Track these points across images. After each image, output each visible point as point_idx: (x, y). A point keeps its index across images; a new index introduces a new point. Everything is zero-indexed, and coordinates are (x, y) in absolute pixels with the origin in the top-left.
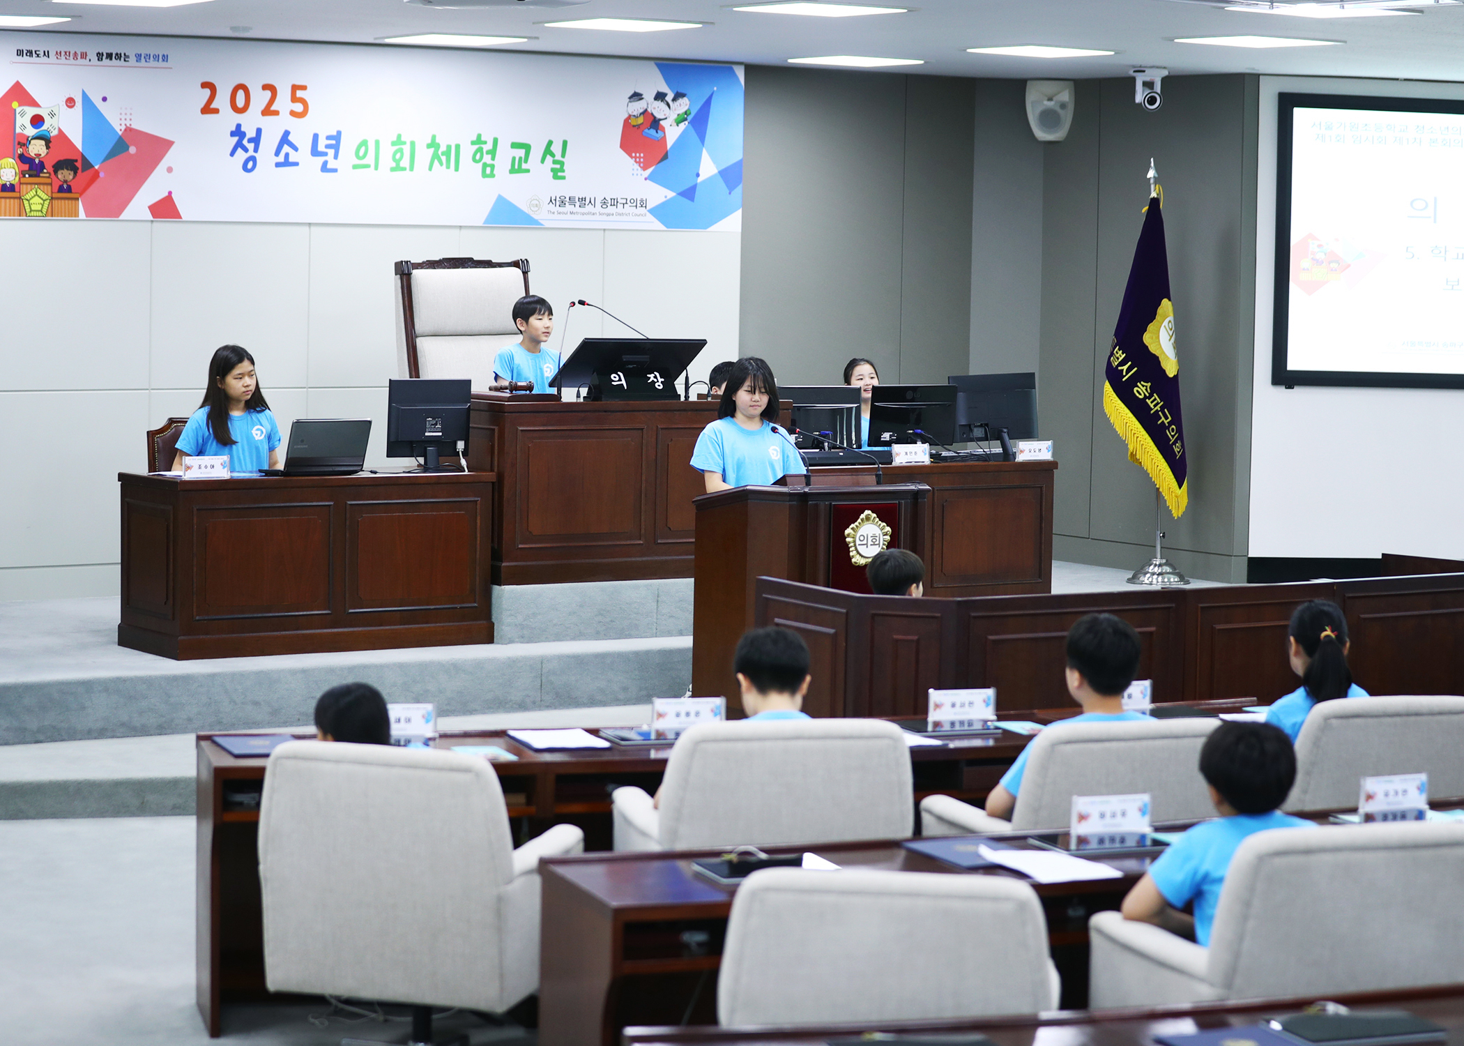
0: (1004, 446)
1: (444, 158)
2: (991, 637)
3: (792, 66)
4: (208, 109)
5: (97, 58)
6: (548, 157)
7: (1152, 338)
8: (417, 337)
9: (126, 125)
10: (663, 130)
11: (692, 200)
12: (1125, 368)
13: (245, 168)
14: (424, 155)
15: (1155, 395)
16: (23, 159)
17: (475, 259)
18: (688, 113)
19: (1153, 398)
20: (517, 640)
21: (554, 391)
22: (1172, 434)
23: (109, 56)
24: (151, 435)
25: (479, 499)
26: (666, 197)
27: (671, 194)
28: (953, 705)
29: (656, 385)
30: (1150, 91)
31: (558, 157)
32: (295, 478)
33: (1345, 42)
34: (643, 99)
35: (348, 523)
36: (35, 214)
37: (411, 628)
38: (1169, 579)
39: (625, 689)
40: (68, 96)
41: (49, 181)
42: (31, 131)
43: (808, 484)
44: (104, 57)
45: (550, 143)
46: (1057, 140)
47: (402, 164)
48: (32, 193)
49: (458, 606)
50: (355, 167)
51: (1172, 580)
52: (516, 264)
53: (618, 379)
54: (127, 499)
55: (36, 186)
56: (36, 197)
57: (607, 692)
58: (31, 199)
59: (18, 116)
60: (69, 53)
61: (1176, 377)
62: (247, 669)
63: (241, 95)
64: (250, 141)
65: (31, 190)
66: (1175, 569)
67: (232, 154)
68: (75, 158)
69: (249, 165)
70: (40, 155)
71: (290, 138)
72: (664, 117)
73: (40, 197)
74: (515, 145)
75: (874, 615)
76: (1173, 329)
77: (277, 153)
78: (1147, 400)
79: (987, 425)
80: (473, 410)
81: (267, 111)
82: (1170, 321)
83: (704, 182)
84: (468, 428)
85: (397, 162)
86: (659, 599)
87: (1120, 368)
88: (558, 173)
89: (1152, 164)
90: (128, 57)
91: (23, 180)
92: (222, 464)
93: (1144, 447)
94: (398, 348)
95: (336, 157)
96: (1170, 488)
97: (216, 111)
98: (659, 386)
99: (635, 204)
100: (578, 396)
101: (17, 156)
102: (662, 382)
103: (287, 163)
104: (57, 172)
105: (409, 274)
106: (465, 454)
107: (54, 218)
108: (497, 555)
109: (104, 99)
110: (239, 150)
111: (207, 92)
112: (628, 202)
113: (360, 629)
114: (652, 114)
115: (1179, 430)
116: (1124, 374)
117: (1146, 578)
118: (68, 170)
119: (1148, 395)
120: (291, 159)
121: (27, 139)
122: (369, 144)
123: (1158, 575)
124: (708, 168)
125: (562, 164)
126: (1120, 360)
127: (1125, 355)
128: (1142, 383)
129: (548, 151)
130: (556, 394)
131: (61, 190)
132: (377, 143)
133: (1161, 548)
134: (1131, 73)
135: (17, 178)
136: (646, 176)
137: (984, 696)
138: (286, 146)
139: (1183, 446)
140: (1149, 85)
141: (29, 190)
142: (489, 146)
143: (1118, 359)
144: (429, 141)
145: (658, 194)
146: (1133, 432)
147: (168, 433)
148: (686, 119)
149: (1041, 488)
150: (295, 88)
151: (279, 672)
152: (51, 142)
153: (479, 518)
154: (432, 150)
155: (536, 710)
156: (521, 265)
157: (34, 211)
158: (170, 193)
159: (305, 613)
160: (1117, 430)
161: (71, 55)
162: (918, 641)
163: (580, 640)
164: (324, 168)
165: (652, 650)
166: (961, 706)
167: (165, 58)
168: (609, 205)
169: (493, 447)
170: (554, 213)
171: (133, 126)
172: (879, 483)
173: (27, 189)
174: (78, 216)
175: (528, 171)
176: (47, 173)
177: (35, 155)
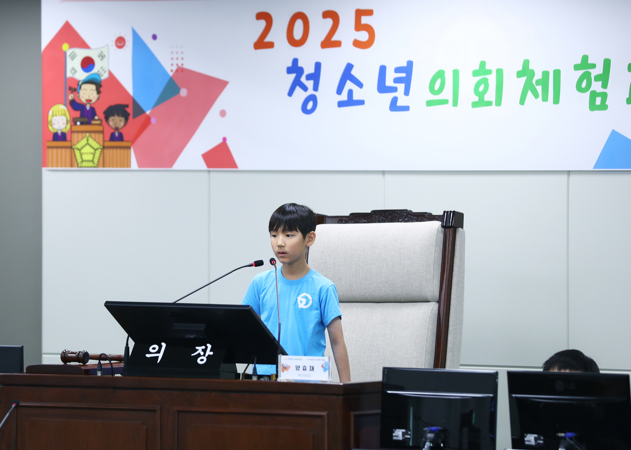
1: (539, 89)
4: (262, 43)
9: (177, 65)
13: (305, 110)
14: (514, 86)
16: (75, 105)
36: (87, 164)
40: (118, 35)
41: (100, 128)
42: (81, 75)
47: (487, 98)
48: (84, 142)
50: (430, 103)
55: (88, 134)
56: (88, 147)
58: (82, 148)
59: (68, 60)
63: (299, 24)
64: (309, 77)
65: (82, 139)
67: (290, 93)
68: (125, 102)
69: (309, 105)
70: (91, 101)
71: (354, 72)
73: (91, 146)
77: (339, 91)
81: (328, 42)
85: (481, 95)
91: (75, 128)
95: (407, 92)
97: (271, 45)
101: (68, 102)
103: (350, 102)
104: (108, 119)
107: (105, 169)
109: (154, 37)
110: (298, 89)
111: (262, 23)
118: (118, 115)
120: (355, 97)
121: (78, 84)
122: (445, 74)
131: (113, 138)
132: (456, 73)
135: (69, 126)
138: (349, 82)
141: (80, 138)
142: (598, 70)
144: (520, 68)
150: (360, 13)
152: (102, 86)
154: (524, 79)
157: (86, 161)
158: (225, 139)
164: (394, 106)
171: (187, 66)
173: (78, 138)
174: (130, 167)
176: (98, 120)
177: (87, 100)
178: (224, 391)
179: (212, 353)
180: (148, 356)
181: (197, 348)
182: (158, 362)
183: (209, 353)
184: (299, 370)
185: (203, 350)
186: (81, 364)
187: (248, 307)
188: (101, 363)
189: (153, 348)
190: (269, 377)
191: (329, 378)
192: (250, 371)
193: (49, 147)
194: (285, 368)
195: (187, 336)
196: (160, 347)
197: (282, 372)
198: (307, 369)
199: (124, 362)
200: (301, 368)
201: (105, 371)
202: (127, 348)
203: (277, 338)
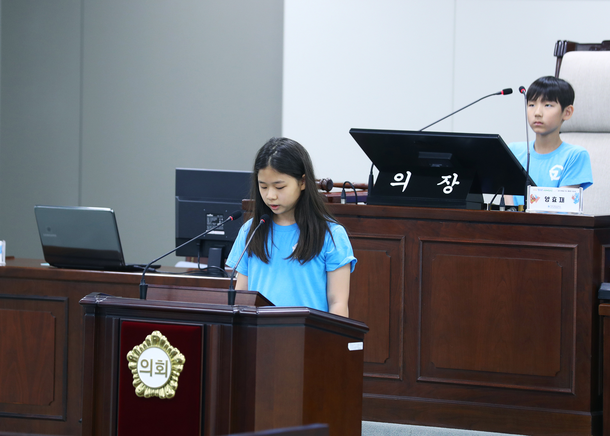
29: (446, 189)
53: (401, 180)
98: (449, 190)
102: (455, 186)
105: (561, 57)
178: (470, 222)
179: (458, 183)
180: (393, 184)
181: (443, 177)
182: (403, 191)
183: (455, 182)
184: (549, 201)
185: (449, 180)
186: (325, 191)
187: (497, 137)
188: (345, 191)
189: (398, 177)
190: (517, 208)
191: (580, 211)
192: (497, 201)
194: (534, 199)
195: (433, 165)
196: (405, 176)
197: (530, 203)
198: (556, 201)
199: (368, 191)
200: (551, 200)
201: (349, 199)
202: (371, 177)
203: (525, 168)
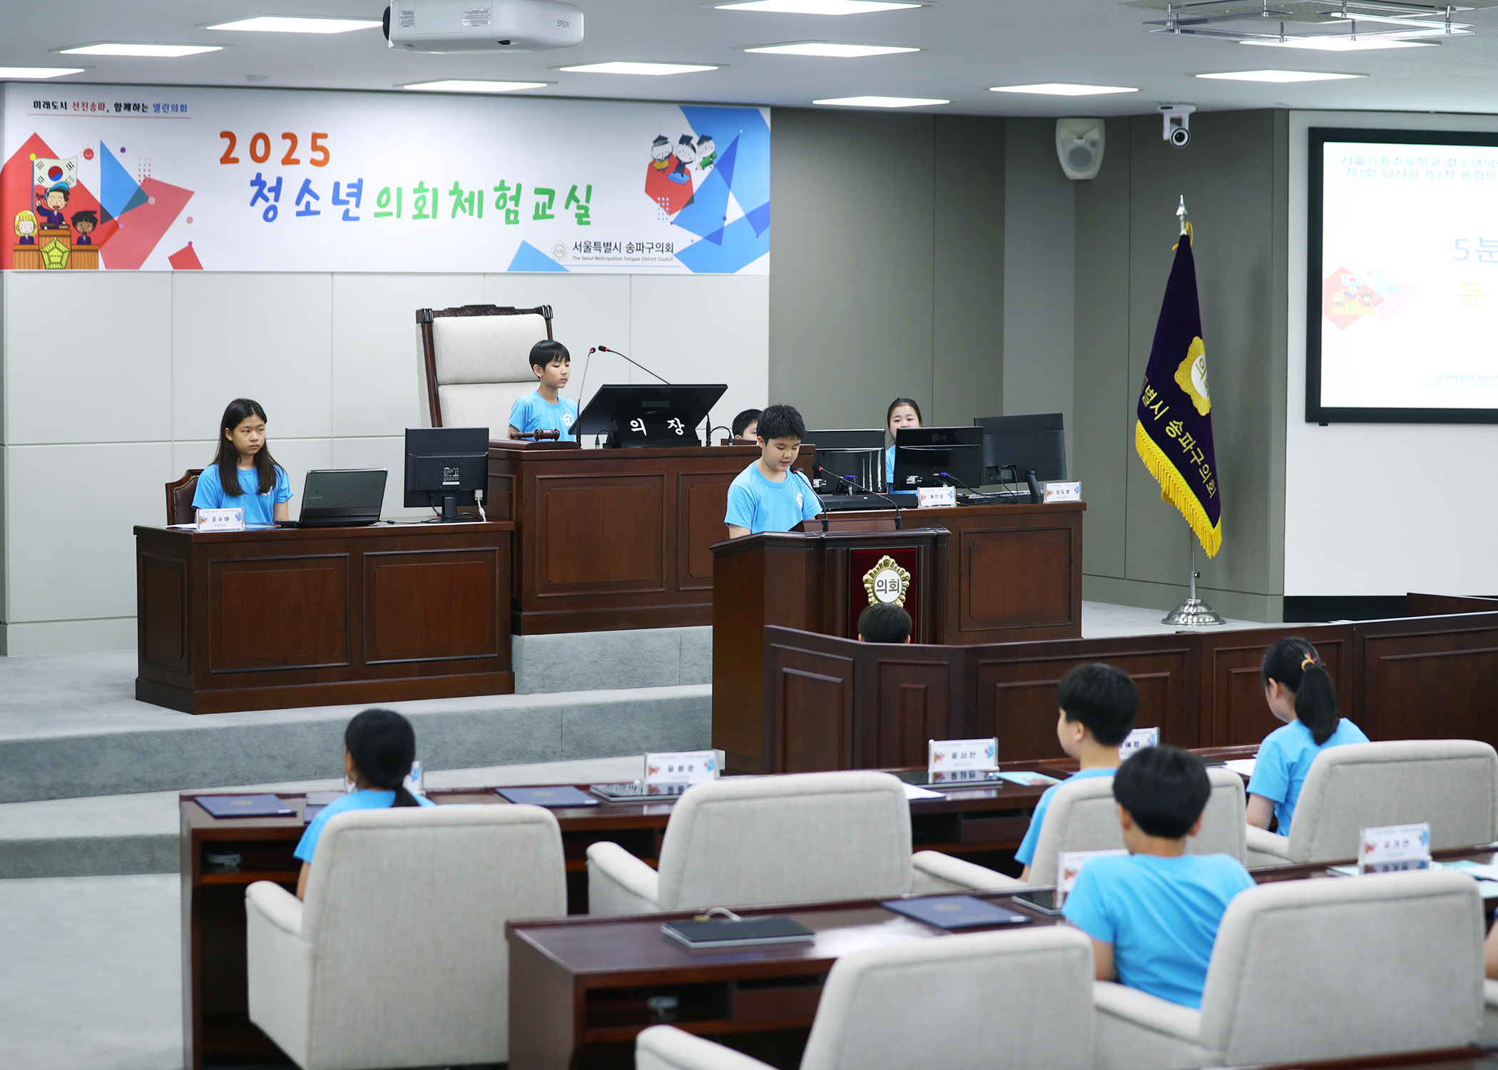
0: (1032, 488)
1: (467, 205)
2: (1000, 685)
3: (816, 107)
4: (227, 159)
5: (115, 109)
6: (573, 202)
7: (1184, 377)
8: (439, 385)
9: (145, 176)
10: (689, 173)
11: (719, 243)
12: (1157, 407)
13: (266, 218)
14: (446, 202)
15: (1187, 433)
16: (42, 211)
17: (497, 306)
18: (714, 156)
19: (1185, 437)
20: (538, 690)
21: (573, 438)
22: (1206, 473)
23: (128, 107)
24: (170, 487)
25: (497, 548)
26: (692, 241)
27: (697, 238)
28: (954, 756)
29: (677, 431)
30: (1178, 128)
31: (583, 202)
32: (310, 529)
33: (1368, 75)
34: (667, 142)
35: (364, 573)
36: (55, 266)
37: (430, 679)
38: (1204, 619)
39: (647, 738)
40: (86, 147)
41: (68, 233)
42: (49, 183)
43: (825, 529)
44: (122, 108)
45: (574, 188)
46: (1088, 178)
47: (425, 211)
48: (51, 245)
49: (478, 656)
50: (377, 215)
51: (1207, 620)
52: (538, 311)
53: (638, 426)
54: (142, 553)
55: (55, 238)
56: (56, 249)
57: (629, 742)
58: (49, 251)
59: (36, 169)
60: (87, 104)
61: (1208, 416)
62: (262, 723)
63: (260, 143)
64: (270, 190)
65: (50, 242)
66: (1210, 609)
67: (253, 203)
68: (93, 209)
69: (270, 214)
70: (59, 207)
71: (311, 187)
72: (689, 161)
73: (59, 250)
74: (539, 191)
75: (881, 664)
76: (1205, 367)
77: (298, 203)
78: (1179, 439)
79: (1014, 467)
80: (491, 458)
81: (288, 160)
82: (1201, 360)
83: (730, 225)
84: (486, 476)
85: (420, 209)
86: (682, 647)
87: (1151, 407)
88: (582, 218)
89: (1182, 202)
90: (147, 107)
91: (42, 232)
92: (236, 516)
93: (1176, 486)
94: (420, 396)
95: (358, 205)
96: (1203, 528)
97: (236, 161)
98: (680, 432)
99: (661, 249)
100: (597, 443)
102: (682, 428)
103: (308, 212)
104: (76, 224)
105: (430, 323)
106: (484, 503)
107: (73, 270)
108: (516, 605)
109: (123, 150)
110: (260, 200)
111: (227, 142)
112: (654, 246)
113: (378, 681)
114: (677, 158)
115: (1213, 469)
116: (1156, 413)
117: (1181, 619)
118: (86, 221)
119: (1180, 434)
120: (312, 208)
122: (391, 191)
123: (1193, 615)
124: (735, 211)
125: (586, 209)
126: (1151, 399)
127: (1156, 394)
128: (1174, 422)
129: (572, 196)
130: (576, 441)
131: (80, 241)
132: (399, 190)
133: (1196, 587)
134: (1159, 110)
135: (36, 231)
136: (672, 220)
137: (986, 747)
138: (306, 195)
139: (1216, 485)
140: (1176, 121)
141: (48, 241)
142: (512, 192)
143: (1149, 398)
144: (452, 188)
145: (685, 238)
146: (1165, 471)
147: (187, 486)
148: (712, 163)
149: (1070, 529)
150: (315, 136)
151: (295, 725)
152: (69, 194)
153: (497, 567)
154: (455, 197)
155: (557, 761)
156: (544, 312)
157: (53, 263)
158: (190, 244)
159: (322, 665)
160: (1150, 469)
161: (89, 105)
162: (926, 689)
163: (602, 689)
164: (346, 217)
165: (675, 699)
166: (962, 757)
167: (184, 108)
168: (634, 250)
169: (511, 495)
170: (579, 259)
171: (152, 177)
172: (898, 528)
173: (46, 242)
174: (98, 268)
175: (552, 217)
176: (67, 225)
177: (54, 207)
179: (683, 426)
182: (645, 435)
183: (681, 426)
185: (675, 423)
189: (633, 424)
193: (15, 250)
